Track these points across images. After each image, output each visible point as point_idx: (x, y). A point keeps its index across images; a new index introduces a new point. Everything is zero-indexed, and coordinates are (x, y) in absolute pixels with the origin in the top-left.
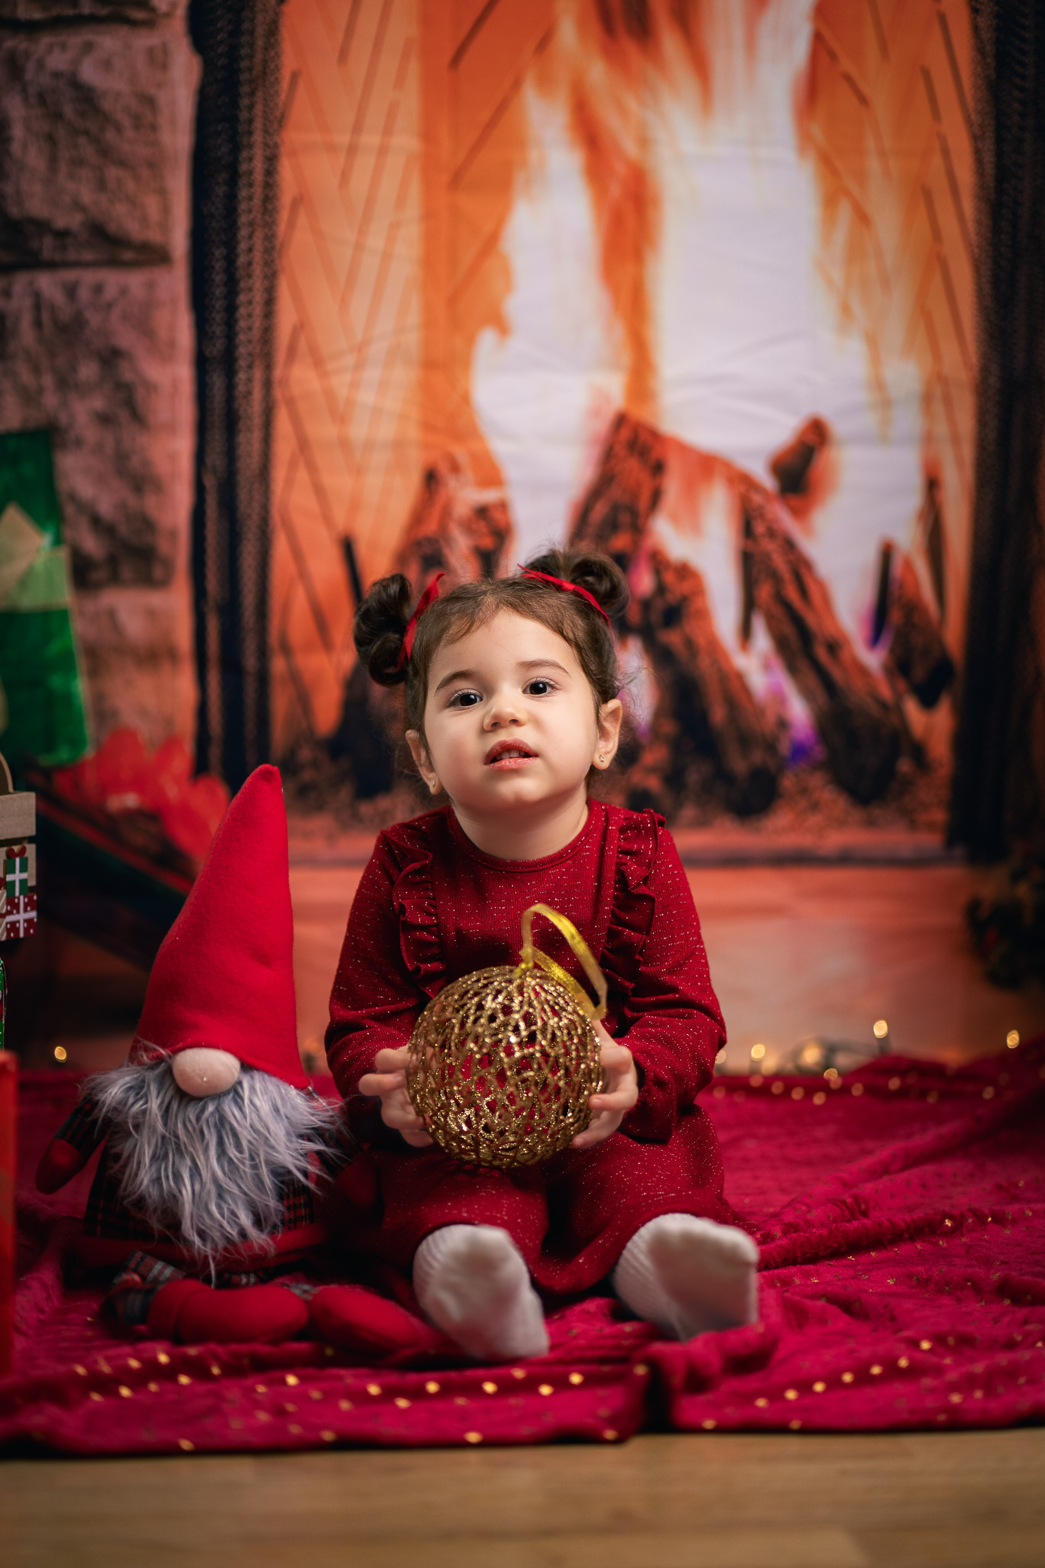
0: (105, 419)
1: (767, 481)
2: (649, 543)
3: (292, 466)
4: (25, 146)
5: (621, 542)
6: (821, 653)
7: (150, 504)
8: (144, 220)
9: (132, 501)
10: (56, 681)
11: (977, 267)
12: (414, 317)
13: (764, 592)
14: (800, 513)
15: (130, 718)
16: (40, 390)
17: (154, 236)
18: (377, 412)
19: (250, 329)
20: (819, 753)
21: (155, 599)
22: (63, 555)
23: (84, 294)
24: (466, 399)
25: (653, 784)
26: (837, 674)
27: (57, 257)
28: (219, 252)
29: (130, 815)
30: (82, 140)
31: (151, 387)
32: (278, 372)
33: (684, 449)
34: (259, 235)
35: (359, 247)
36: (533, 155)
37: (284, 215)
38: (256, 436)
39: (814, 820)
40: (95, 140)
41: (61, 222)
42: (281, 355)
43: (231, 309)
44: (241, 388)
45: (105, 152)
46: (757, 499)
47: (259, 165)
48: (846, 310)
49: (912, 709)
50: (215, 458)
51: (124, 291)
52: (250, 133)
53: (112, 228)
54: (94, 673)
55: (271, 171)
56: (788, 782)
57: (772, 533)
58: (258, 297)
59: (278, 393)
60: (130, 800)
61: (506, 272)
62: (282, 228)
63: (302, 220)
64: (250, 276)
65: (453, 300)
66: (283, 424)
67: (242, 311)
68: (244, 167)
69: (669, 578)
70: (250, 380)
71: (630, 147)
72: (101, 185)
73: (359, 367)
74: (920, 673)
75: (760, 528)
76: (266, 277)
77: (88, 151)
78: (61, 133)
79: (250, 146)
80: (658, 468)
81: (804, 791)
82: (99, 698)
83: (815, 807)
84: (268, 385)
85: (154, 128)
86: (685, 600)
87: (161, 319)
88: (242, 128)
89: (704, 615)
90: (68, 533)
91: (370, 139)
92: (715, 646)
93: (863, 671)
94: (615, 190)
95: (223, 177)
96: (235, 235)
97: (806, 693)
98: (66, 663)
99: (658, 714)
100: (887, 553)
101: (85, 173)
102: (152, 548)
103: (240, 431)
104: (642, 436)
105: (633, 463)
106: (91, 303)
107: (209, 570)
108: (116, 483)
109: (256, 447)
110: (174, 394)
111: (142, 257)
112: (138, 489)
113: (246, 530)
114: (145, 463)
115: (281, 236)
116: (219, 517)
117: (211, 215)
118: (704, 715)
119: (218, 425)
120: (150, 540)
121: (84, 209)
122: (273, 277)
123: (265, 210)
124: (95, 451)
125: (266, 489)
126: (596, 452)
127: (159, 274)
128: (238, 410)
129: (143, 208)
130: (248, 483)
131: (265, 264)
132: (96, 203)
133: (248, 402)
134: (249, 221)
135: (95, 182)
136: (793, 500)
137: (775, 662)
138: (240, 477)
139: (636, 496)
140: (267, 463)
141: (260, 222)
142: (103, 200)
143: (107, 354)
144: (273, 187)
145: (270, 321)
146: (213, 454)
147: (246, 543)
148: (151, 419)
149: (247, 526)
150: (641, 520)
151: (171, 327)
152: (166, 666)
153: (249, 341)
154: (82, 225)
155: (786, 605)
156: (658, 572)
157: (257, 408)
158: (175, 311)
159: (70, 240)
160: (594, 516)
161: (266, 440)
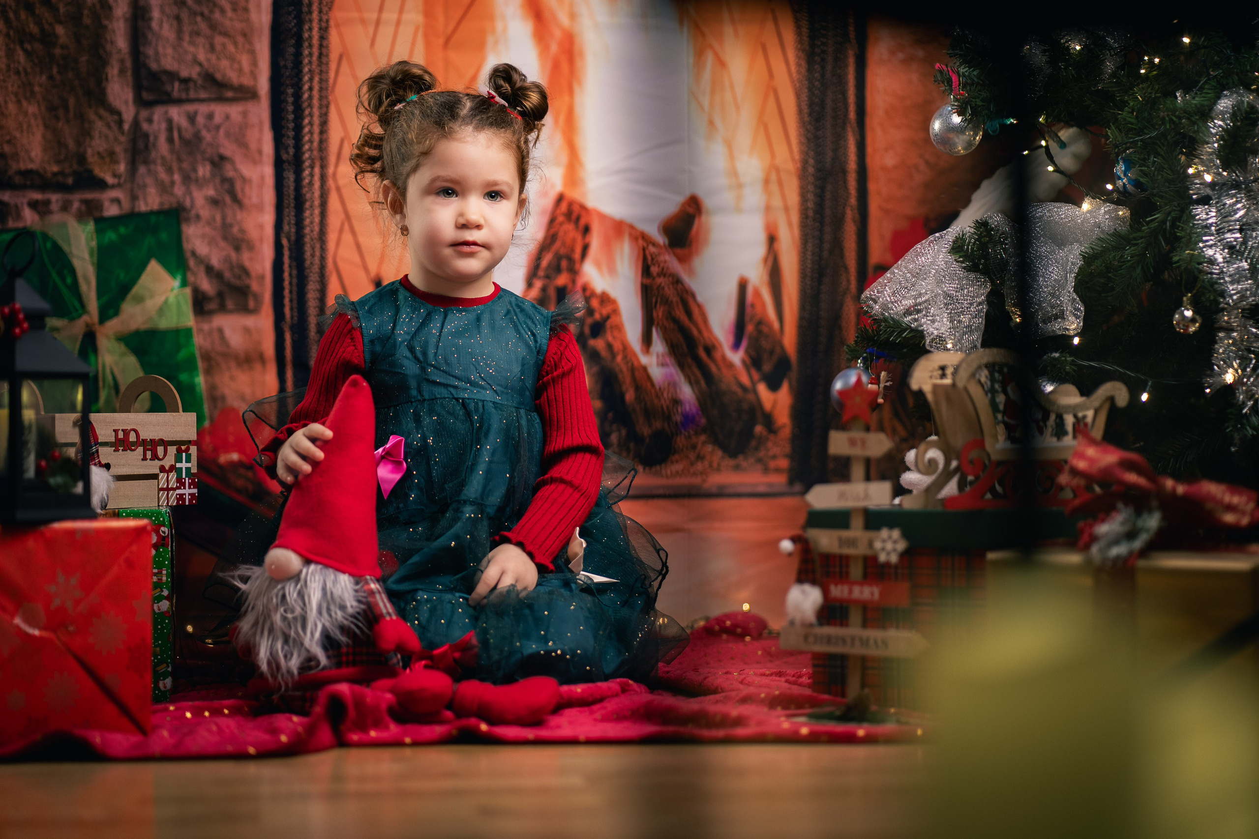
0: (215, 202)
1: (660, 239)
2: (580, 282)
3: (341, 231)
4: (161, 25)
5: (562, 280)
6: (701, 353)
7: (246, 256)
8: (240, 70)
9: (233, 255)
10: (183, 377)
11: (798, 96)
13: (659, 313)
14: (684, 259)
15: (233, 402)
16: (173, 183)
17: (246, 81)
19: (311, 141)
20: (702, 421)
21: (249, 321)
22: (188, 291)
23: (200, 120)
26: (712, 368)
27: (184, 96)
28: (290, 91)
29: (233, 465)
30: (199, 19)
31: (244, 180)
32: (331, 170)
33: (602, 217)
34: (316, 79)
36: (499, 25)
37: (333, 66)
38: (317, 211)
39: (699, 467)
40: (207, 19)
41: (184, 74)
42: (332, 159)
43: (299, 128)
44: (307, 181)
45: (214, 27)
46: (652, 249)
47: (315, 33)
49: (762, 388)
50: (289, 227)
51: (227, 117)
52: (310, 12)
53: (218, 76)
54: (208, 372)
55: (323, 38)
56: (680, 441)
57: (663, 273)
58: (316, 120)
59: (331, 183)
60: (235, 456)
62: (332, 74)
63: (345, 68)
64: (310, 106)
66: (334, 202)
67: (306, 130)
68: (306, 35)
69: (595, 303)
70: (312, 175)
71: (564, 19)
72: (212, 48)
74: (767, 367)
75: (654, 270)
76: (321, 107)
77: (203, 26)
78: (185, 15)
79: (311, 21)
80: (587, 230)
81: (693, 447)
82: (212, 387)
83: (700, 457)
84: (323, 178)
85: (246, 10)
86: (606, 318)
87: (252, 136)
88: (305, 9)
89: (619, 328)
90: (191, 278)
91: (390, 16)
92: (626, 347)
93: (730, 365)
94: (554, 48)
95: (293, 41)
96: (301, 80)
97: (692, 383)
98: (190, 365)
100: (743, 286)
101: (201, 41)
102: (248, 287)
103: (307, 209)
104: (576, 208)
105: (570, 227)
106: (205, 126)
107: (287, 301)
108: (222, 244)
109: (317, 220)
110: (261, 185)
111: (239, 95)
112: (237, 248)
113: (311, 274)
114: (242, 231)
115: (331, 81)
116: (290, 266)
117: (285, 67)
118: (622, 396)
119: (292, 205)
120: (247, 281)
121: (200, 64)
122: (327, 106)
123: (320, 63)
124: (209, 223)
125: (324, 247)
126: (545, 220)
127: (250, 106)
128: (305, 195)
129: (239, 63)
130: (312, 243)
131: (321, 98)
132: (208, 60)
133: (311, 190)
134: (310, 70)
135: (207, 46)
136: (679, 251)
137: (668, 360)
138: (307, 239)
139: (572, 250)
140: (324, 230)
141: (317, 71)
142: (213, 58)
143: (216, 159)
144: (327, 47)
145: (325, 136)
146: (289, 224)
147: (311, 283)
148: (246, 201)
149: (311, 272)
150: (577, 266)
151: (260, 141)
152: (258, 366)
153: (311, 150)
154: (199, 74)
155: (676, 321)
156: (587, 300)
157: (317, 194)
158: (261, 130)
159: (191, 85)
160: (545, 263)
161: (323, 214)
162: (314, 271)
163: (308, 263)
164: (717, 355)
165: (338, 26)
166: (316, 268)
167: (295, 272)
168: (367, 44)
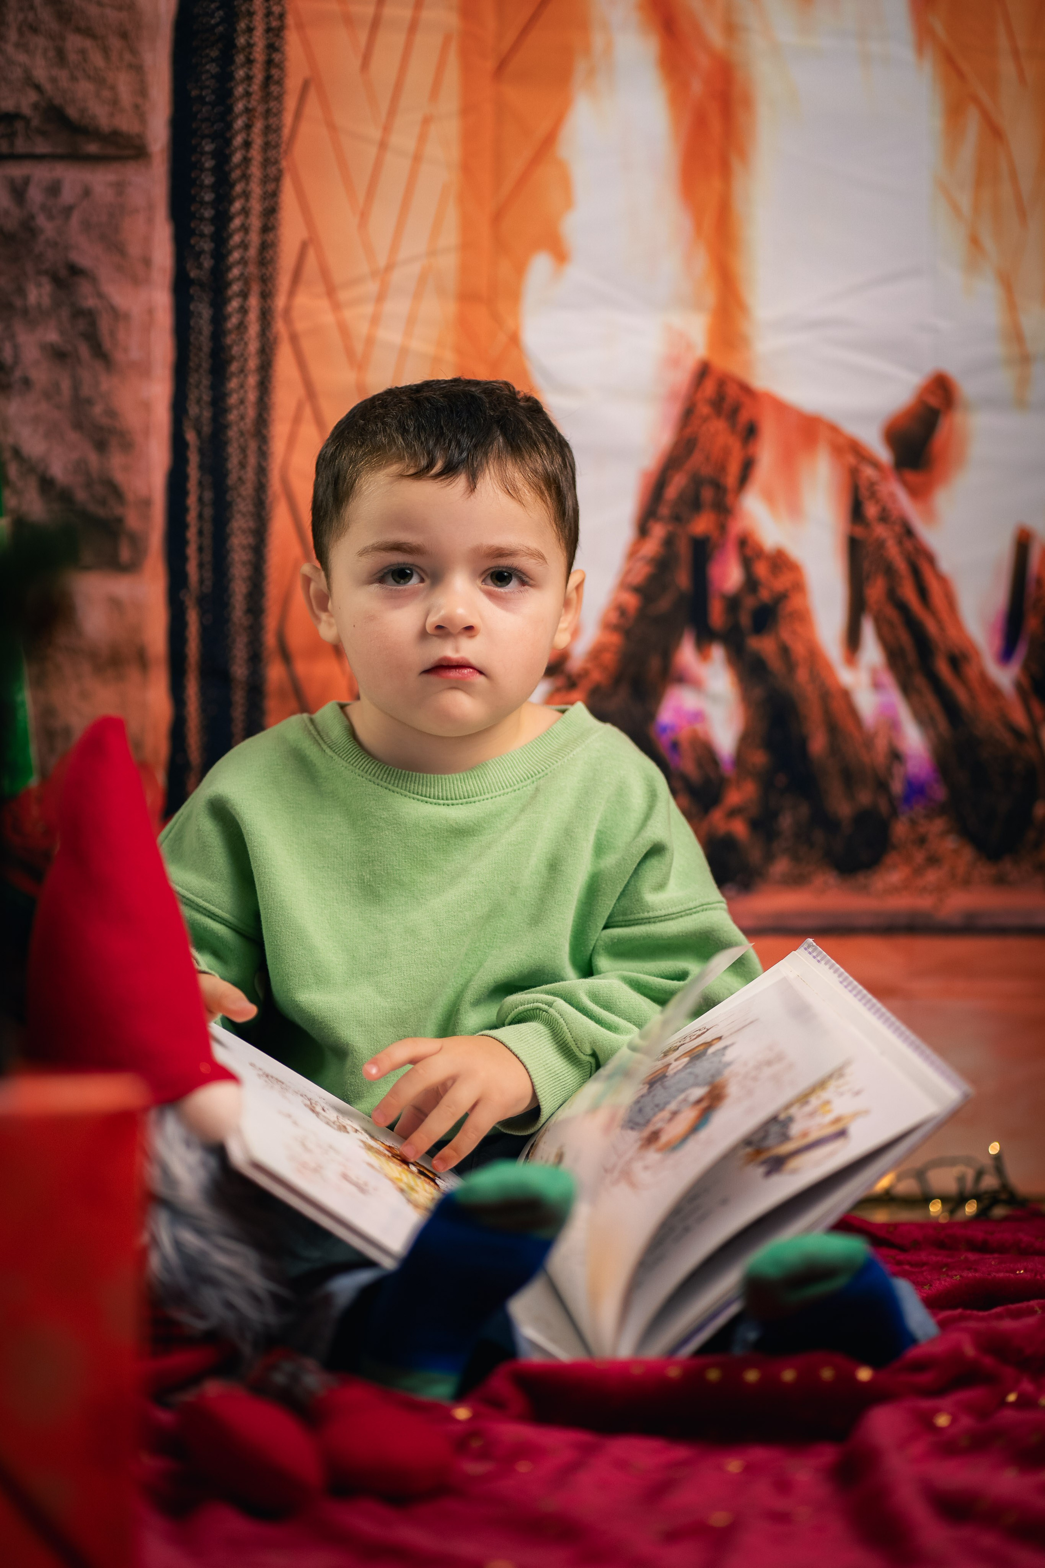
0: (59, 355)
1: (880, 452)
2: (736, 528)
3: (297, 420)
5: (702, 525)
6: (943, 668)
8: (115, 102)
9: (93, 459)
12: (450, 237)
13: (876, 591)
14: (920, 493)
17: (126, 124)
18: (404, 352)
19: (244, 246)
20: (940, 793)
21: (121, 586)
23: (35, 195)
24: (514, 339)
25: (739, 828)
26: (961, 695)
28: (209, 147)
32: (280, 302)
33: (780, 408)
34: (258, 126)
35: (383, 145)
36: (598, 40)
37: (290, 103)
38: (252, 380)
39: (932, 876)
41: (8, 105)
42: (284, 281)
43: (222, 219)
44: (234, 320)
45: (65, 16)
46: (869, 472)
47: (259, 39)
48: (975, 241)
50: (198, 409)
51: (87, 192)
53: (72, 112)
54: (41, 683)
55: (273, 48)
56: (900, 829)
57: (884, 517)
58: (256, 206)
59: (279, 326)
61: (565, 184)
62: (288, 118)
63: (313, 107)
64: (246, 177)
65: (497, 218)
66: (285, 364)
67: (237, 222)
68: (241, 41)
69: (761, 570)
70: (243, 310)
71: (714, 34)
72: (61, 57)
73: (381, 298)
75: (871, 511)
76: (265, 180)
77: (45, 14)
79: (251, 14)
80: (751, 432)
81: (922, 841)
82: (47, 712)
83: (933, 860)
84: (266, 317)
86: (781, 598)
87: (133, 231)
89: (803, 617)
91: (397, 12)
92: (815, 655)
93: (993, 691)
94: (697, 87)
95: (214, 51)
96: (229, 126)
97: (923, 719)
99: (745, 740)
100: (1023, 544)
101: (40, 42)
102: (120, 520)
103: (233, 374)
104: (732, 391)
105: (719, 426)
106: (43, 207)
107: (192, 551)
108: (73, 436)
109: (252, 396)
110: (148, 327)
111: (111, 151)
112: (101, 446)
113: (239, 500)
114: (112, 413)
115: (286, 131)
116: (200, 484)
117: (201, 99)
118: (803, 743)
119: (206, 365)
120: (118, 511)
121: (38, 88)
122: (278, 179)
123: (267, 96)
124: (47, 395)
125: (264, 448)
126: (675, 410)
127: (132, 173)
128: (230, 347)
129: (113, 88)
130: (242, 440)
131: (266, 163)
132: (54, 80)
133: (242, 339)
134: (247, 110)
135: (51, 54)
136: (911, 476)
137: (888, 679)
138: (232, 433)
139: (722, 468)
140: (265, 416)
141: (261, 109)
142: (63, 75)
143: (63, 273)
144: (280, 66)
145: (271, 236)
146: (199, 401)
147: (238, 516)
148: (119, 356)
149: (240, 495)
150: (729, 498)
151: (147, 240)
152: (133, 674)
153: (243, 261)
154: (35, 106)
155: (902, 607)
156: (747, 563)
157: (253, 346)
158: (150, 221)
159: (19, 126)
160: (672, 492)
161: (265, 386)
162: (244, 493)
163: (232, 479)
164: (971, 672)
165: (300, 26)
166: (247, 490)
167: (208, 495)
168: (357, 62)
